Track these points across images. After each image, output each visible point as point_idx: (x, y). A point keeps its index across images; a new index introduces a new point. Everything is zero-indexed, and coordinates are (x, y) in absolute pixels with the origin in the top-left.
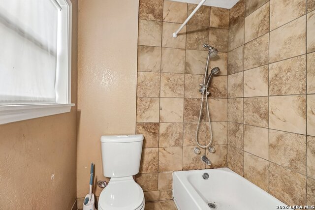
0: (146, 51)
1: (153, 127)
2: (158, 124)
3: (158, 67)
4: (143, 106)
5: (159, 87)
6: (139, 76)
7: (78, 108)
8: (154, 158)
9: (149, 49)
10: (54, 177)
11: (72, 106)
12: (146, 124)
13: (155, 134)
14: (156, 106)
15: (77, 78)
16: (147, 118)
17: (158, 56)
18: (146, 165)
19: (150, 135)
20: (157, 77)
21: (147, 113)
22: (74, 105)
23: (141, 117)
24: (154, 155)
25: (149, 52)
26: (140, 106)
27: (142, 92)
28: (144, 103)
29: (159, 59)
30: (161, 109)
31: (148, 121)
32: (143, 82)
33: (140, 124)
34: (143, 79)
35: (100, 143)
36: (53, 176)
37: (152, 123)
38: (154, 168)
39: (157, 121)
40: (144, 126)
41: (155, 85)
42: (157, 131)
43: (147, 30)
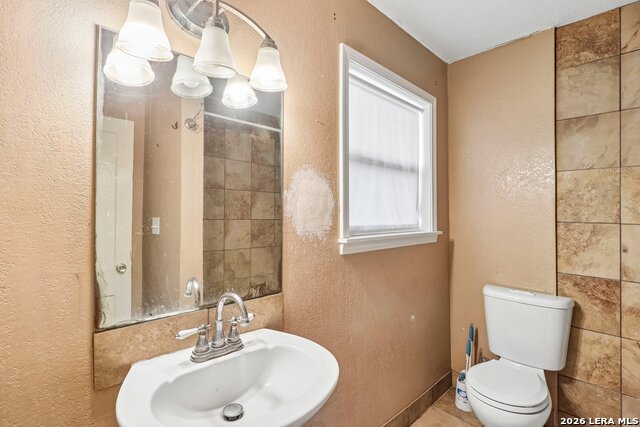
0: (575, 129)
1: (604, 287)
2: (618, 284)
3: (613, 157)
4: (573, 242)
5: (617, 199)
6: (562, 179)
7: (451, 237)
8: (609, 358)
9: (583, 123)
10: (414, 319)
11: (439, 236)
12: (584, 278)
13: (607, 303)
14: (610, 242)
15: (448, 194)
16: (585, 267)
17: (611, 132)
18: (585, 365)
19: (596, 305)
20: (610, 179)
21: (585, 257)
22: (441, 233)
23: (568, 262)
24: (609, 352)
25: (585, 129)
26: (564, 239)
27: (570, 211)
28: (576, 234)
29: (614, 138)
30: (623, 250)
31: (586, 274)
32: (570, 191)
33: (568, 277)
34: (570, 186)
35: (482, 296)
36: (413, 317)
37: (600, 279)
38: (608, 378)
39: (615, 276)
40: (579, 281)
41: (605, 196)
42: (614, 299)
43: (578, 85)
